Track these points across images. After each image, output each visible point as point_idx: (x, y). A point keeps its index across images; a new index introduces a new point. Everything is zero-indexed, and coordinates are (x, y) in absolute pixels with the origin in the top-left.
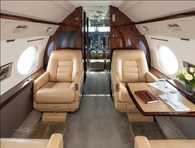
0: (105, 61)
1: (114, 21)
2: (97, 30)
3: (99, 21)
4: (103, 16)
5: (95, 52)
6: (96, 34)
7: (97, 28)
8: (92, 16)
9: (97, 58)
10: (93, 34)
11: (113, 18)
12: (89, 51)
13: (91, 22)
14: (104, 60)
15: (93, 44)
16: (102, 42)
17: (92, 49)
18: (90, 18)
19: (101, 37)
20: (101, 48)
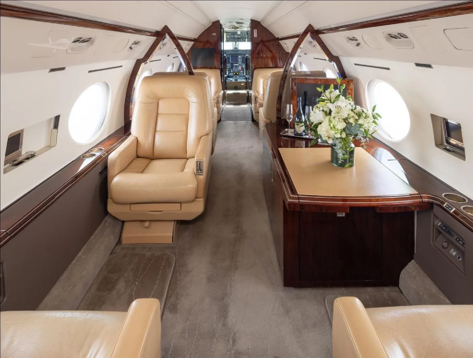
0: (248, 93)
1: (256, 36)
2: (237, 47)
3: (239, 33)
4: (245, 27)
5: (234, 80)
6: (235, 53)
7: (236, 43)
8: (229, 26)
9: (236, 88)
10: (230, 53)
11: (254, 34)
12: (225, 79)
13: (227, 35)
14: (247, 90)
15: (230, 69)
16: (244, 66)
17: (229, 77)
18: (226, 29)
19: (243, 58)
20: (243, 74)
